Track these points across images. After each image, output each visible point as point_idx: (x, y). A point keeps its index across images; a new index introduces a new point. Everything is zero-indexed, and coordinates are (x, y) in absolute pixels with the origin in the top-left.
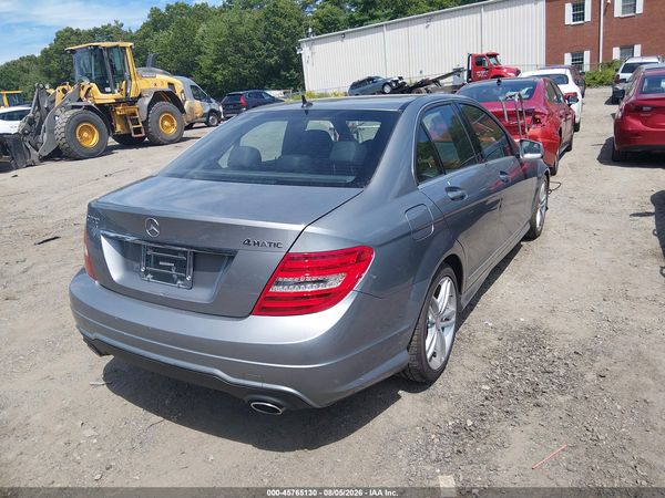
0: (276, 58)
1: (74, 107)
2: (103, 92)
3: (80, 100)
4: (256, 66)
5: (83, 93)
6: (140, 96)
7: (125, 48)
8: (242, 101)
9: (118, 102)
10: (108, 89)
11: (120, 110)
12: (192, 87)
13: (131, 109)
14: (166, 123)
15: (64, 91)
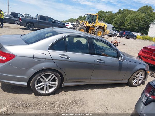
0: (144, 26)
1: (82, 26)
2: (89, 24)
3: (84, 24)
4: (139, 27)
5: (85, 23)
6: (96, 26)
7: (97, 16)
8: (124, 33)
9: (91, 27)
10: (90, 24)
11: (91, 28)
12: (112, 27)
13: (93, 29)
14: (99, 33)
15: (82, 22)
